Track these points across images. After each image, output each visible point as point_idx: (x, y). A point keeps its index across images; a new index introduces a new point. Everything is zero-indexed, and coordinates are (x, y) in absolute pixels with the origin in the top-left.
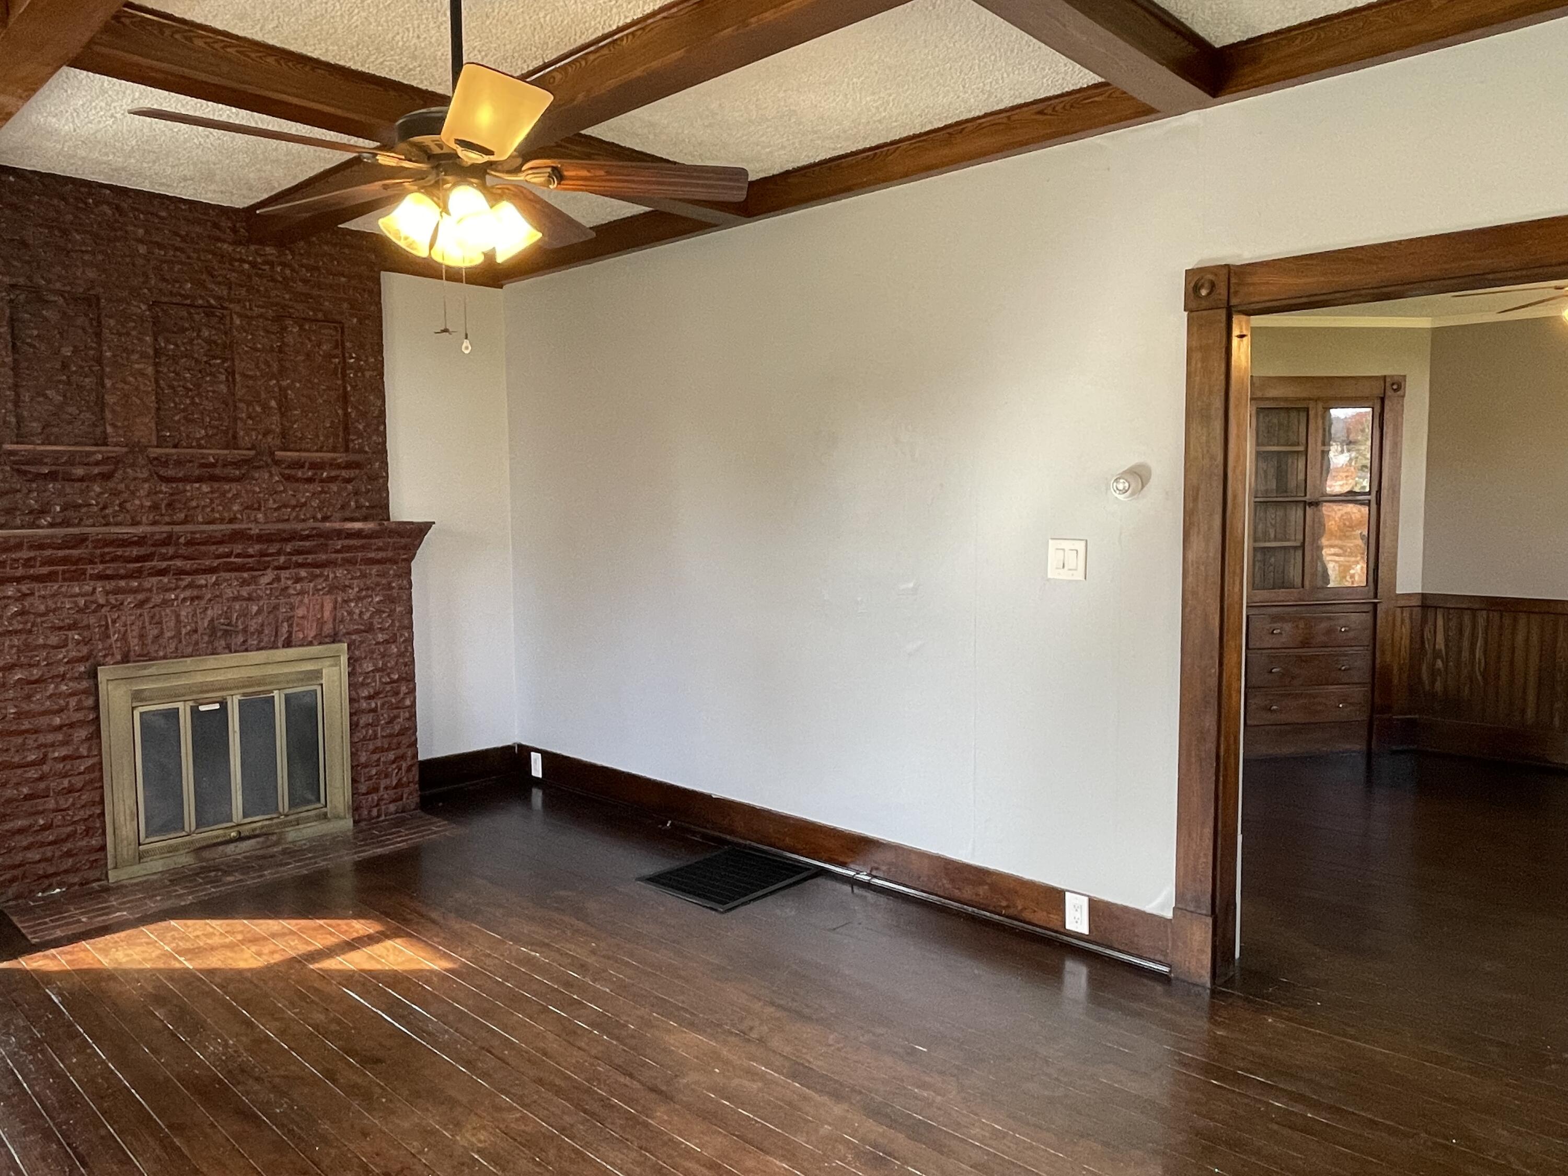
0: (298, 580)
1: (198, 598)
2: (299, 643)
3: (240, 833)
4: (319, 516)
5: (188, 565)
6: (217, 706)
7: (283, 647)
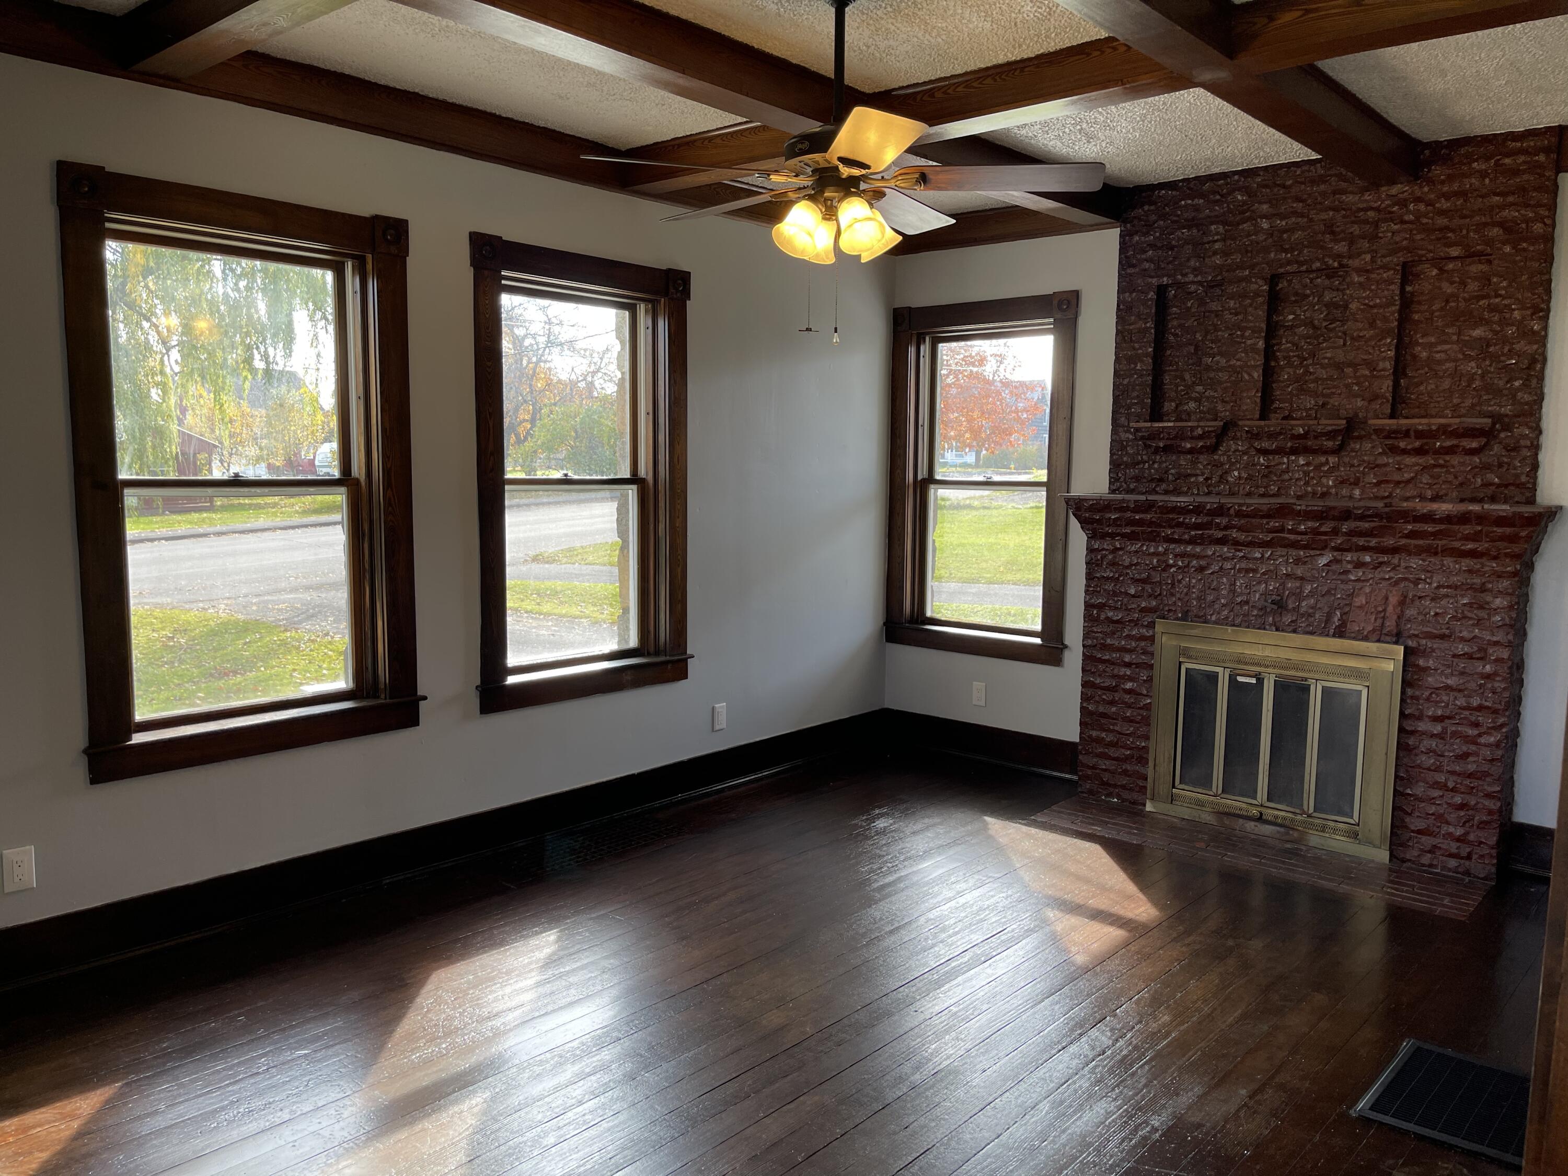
0: (1359, 565)
1: (1255, 571)
2: (1353, 635)
3: (1261, 814)
4: (1429, 494)
5: (1242, 537)
6: (1254, 681)
7: (1334, 636)
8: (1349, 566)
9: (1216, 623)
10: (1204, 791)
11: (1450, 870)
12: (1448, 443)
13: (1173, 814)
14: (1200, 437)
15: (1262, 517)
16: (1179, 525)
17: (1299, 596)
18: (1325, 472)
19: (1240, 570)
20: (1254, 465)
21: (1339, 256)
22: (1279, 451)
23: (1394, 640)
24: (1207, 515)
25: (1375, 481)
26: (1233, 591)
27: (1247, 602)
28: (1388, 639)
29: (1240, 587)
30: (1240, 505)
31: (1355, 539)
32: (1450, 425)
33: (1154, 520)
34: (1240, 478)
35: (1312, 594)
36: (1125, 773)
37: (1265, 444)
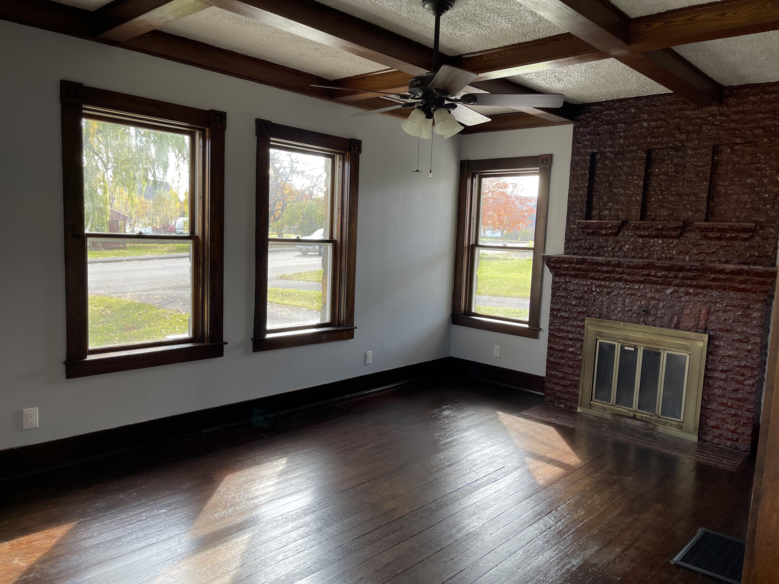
0: (687, 294)
2: (683, 328)
3: (635, 415)
4: (723, 260)
6: (633, 349)
7: (674, 328)
8: (682, 294)
9: (615, 320)
10: (607, 403)
11: (727, 446)
12: (734, 235)
13: (591, 414)
14: (610, 228)
15: (639, 269)
16: (598, 271)
17: (656, 307)
18: (672, 247)
19: (628, 294)
20: (636, 243)
21: (681, 141)
22: (649, 236)
23: (704, 331)
24: (612, 266)
25: (696, 252)
26: (624, 304)
27: (631, 310)
28: (701, 331)
29: (628, 303)
30: (629, 262)
31: (685, 281)
32: (734, 226)
33: (586, 268)
34: (629, 249)
35: (663, 307)
36: (568, 392)
37: (642, 233)
